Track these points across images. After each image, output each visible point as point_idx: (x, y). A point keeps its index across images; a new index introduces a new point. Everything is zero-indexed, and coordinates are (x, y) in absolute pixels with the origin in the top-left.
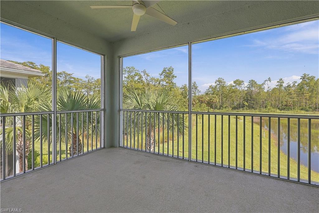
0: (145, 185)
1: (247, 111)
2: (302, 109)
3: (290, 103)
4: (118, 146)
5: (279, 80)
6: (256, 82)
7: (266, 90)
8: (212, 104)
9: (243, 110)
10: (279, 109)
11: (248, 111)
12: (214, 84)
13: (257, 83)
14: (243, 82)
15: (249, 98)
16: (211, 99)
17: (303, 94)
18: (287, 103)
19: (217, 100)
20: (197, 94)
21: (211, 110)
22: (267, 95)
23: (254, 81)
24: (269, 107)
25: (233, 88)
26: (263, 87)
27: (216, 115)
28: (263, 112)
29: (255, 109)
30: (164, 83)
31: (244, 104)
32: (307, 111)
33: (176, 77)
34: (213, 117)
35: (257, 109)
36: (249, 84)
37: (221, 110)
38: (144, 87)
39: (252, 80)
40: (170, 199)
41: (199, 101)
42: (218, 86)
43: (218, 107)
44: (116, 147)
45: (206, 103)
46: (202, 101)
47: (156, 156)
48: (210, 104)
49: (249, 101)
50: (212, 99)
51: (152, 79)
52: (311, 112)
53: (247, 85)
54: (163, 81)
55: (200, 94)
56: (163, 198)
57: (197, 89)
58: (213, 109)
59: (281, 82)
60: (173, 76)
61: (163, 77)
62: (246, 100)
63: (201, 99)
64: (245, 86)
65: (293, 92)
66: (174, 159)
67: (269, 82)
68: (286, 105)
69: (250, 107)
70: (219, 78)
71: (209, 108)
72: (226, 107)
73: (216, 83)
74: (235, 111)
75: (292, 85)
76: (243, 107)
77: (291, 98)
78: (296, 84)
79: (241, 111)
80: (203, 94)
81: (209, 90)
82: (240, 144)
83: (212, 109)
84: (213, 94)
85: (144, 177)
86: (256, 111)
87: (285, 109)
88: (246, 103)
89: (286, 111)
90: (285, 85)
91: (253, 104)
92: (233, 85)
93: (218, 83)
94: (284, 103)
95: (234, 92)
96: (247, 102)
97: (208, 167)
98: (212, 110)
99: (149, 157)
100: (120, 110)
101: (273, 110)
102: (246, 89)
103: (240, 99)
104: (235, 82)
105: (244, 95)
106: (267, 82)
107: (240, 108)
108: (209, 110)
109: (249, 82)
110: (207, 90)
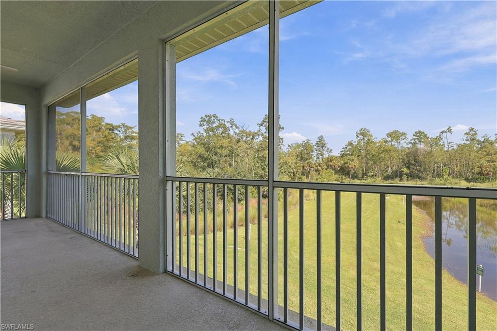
1: (409, 182)
3: (487, 170)
5: (468, 131)
6: (426, 134)
8: (348, 171)
9: (400, 181)
10: (467, 179)
12: (355, 140)
13: (428, 136)
14: (404, 134)
15: (413, 162)
16: (345, 163)
18: (482, 170)
19: (355, 164)
20: (326, 155)
21: (347, 181)
23: (423, 133)
24: (445, 177)
25: (386, 145)
26: (441, 143)
29: (422, 180)
31: (402, 171)
33: (283, 128)
35: (425, 179)
36: (415, 137)
37: (364, 181)
39: (420, 132)
41: (327, 166)
42: (361, 142)
43: (360, 176)
45: (338, 169)
46: (331, 166)
48: (344, 171)
49: (411, 166)
50: (347, 163)
53: (411, 140)
55: (331, 155)
57: (326, 147)
58: (350, 178)
59: (471, 133)
62: (407, 165)
63: (330, 163)
64: (404, 144)
67: (448, 133)
68: (480, 173)
69: (411, 176)
70: (362, 129)
71: (344, 177)
72: (373, 176)
73: (358, 137)
74: (386, 182)
76: (400, 176)
79: (397, 182)
80: (337, 155)
81: (346, 148)
84: (352, 155)
86: (424, 182)
87: (477, 179)
88: (405, 170)
89: (480, 184)
90: (479, 139)
91: (420, 171)
92: (386, 140)
93: (363, 138)
94: (477, 170)
95: (386, 151)
96: (408, 168)
98: (349, 180)
101: (454, 180)
102: (409, 146)
104: (389, 135)
105: (404, 157)
106: (444, 134)
107: (396, 176)
108: (344, 181)
109: (414, 135)
110: (344, 148)
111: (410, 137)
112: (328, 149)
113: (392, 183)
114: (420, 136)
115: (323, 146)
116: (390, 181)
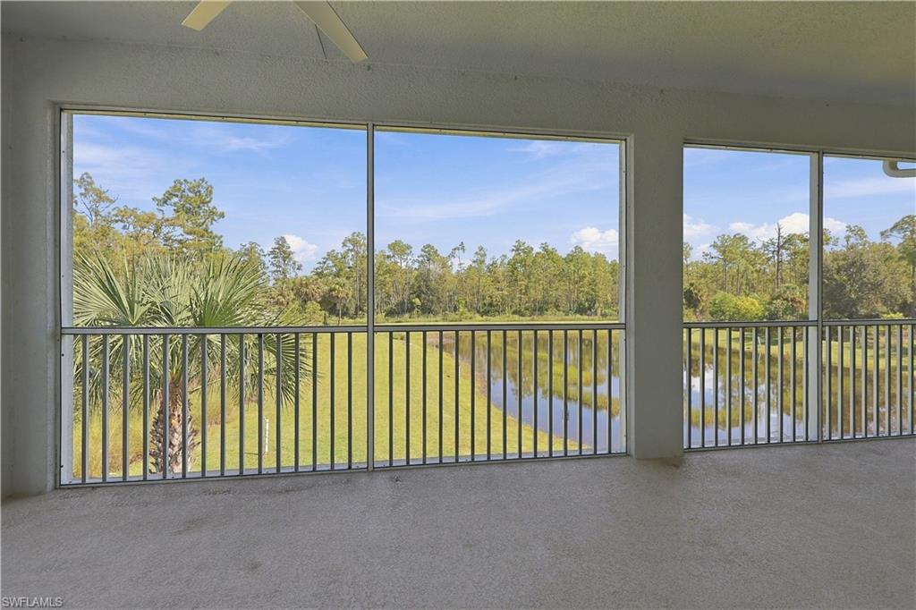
0: (276, 591)
2: (514, 313)
3: (496, 300)
4: (50, 484)
5: (478, 250)
6: (437, 250)
7: (454, 272)
8: (335, 305)
9: (410, 318)
10: (478, 312)
11: (421, 319)
12: (340, 249)
13: (438, 252)
14: (409, 247)
15: (424, 289)
16: (332, 290)
17: (516, 280)
18: (492, 300)
19: (347, 291)
20: (291, 274)
21: (333, 321)
22: (456, 281)
23: (432, 248)
24: (461, 310)
25: (388, 262)
26: (449, 263)
27: (350, 334)
28: (452, 319)
29: (436, 314)
30: (178, 233)
31: (412, 303)
32: (523, 315)
33: (222, 215)
34: (341, 339)
35: (438, 313)
36: (423, 253)
37: (358, 320)
38: (84, 239)
39: (429, 246)
40: (385, 596)
41: (298, 294)
42: (350, 255)
43: (352, 311)
44: (40, 493)
45: (319, 300)
46: (306, 294)
47: (254, 482)
48: (330, 304)
49: (423, 296)
50: (335, 290)
51: (124, 215)
52: (528, 318)
53: (419, 257)
54: (173, 225)
55: (300, 274)
56: (365, 604)
57: (290, 259)
58: (338, 315)
59: (481, 252)
60: (212, 213)
61: (169, 212)
62: (418, 294)
63: (303, 290)
64: (410, 262)
65: (501, 278)
66: (320, 478)
67: (461, 251)
68: (491, 305)
69: (426, 310)
71: (327, 314)
73: (344, 245)
74: (392, 320)
75: (499, 262)
76: (410, 310)
77: (498, 289)
78: (506, 261)
79: (406, 320)
80: (309, 274)
81: (325, 263)
82: (415, 403)
83: (334, 318)
84: (338, 275)
85: (255, 567)
86: (438, 318)
87: (488, 312)
88: (417, 301)
89: (491, 318)
90: (488, 261)
91: (432, 302)
92: (388, 254)
93: (351, 247)
94: (488, 301)
95: (389, 271)
96: (418, 297)
97: (424, 471)
98: (336, 318)
99: (229, 492)
100: (59, 333)
101: (469, 314)
102: (416, 265)
103: (404, 290)
104: (391, 247)
105: (413, 281)
106: (457, 251)
107: (403, 312)
108: (328, 321)
109: (422, 250)
110: (320, 263)
111: (417, 252)
112: (294, 263)
113: (400, 322)
114: (430, 253)
115: (287, 257)
116: (397, 319)
